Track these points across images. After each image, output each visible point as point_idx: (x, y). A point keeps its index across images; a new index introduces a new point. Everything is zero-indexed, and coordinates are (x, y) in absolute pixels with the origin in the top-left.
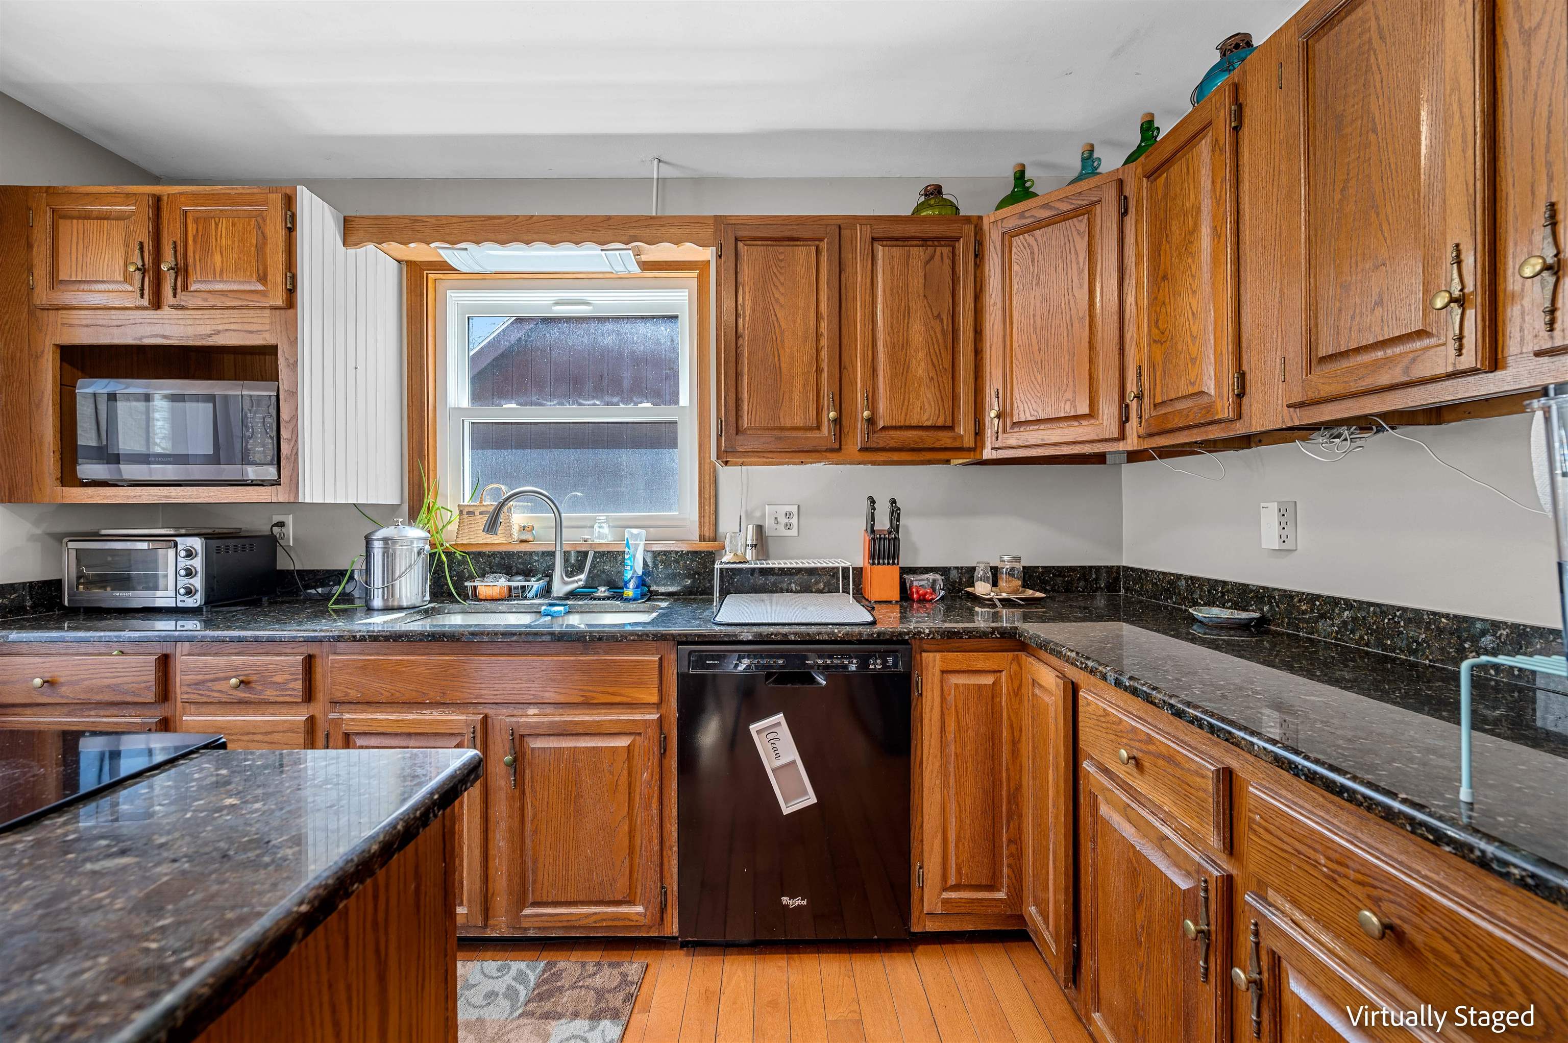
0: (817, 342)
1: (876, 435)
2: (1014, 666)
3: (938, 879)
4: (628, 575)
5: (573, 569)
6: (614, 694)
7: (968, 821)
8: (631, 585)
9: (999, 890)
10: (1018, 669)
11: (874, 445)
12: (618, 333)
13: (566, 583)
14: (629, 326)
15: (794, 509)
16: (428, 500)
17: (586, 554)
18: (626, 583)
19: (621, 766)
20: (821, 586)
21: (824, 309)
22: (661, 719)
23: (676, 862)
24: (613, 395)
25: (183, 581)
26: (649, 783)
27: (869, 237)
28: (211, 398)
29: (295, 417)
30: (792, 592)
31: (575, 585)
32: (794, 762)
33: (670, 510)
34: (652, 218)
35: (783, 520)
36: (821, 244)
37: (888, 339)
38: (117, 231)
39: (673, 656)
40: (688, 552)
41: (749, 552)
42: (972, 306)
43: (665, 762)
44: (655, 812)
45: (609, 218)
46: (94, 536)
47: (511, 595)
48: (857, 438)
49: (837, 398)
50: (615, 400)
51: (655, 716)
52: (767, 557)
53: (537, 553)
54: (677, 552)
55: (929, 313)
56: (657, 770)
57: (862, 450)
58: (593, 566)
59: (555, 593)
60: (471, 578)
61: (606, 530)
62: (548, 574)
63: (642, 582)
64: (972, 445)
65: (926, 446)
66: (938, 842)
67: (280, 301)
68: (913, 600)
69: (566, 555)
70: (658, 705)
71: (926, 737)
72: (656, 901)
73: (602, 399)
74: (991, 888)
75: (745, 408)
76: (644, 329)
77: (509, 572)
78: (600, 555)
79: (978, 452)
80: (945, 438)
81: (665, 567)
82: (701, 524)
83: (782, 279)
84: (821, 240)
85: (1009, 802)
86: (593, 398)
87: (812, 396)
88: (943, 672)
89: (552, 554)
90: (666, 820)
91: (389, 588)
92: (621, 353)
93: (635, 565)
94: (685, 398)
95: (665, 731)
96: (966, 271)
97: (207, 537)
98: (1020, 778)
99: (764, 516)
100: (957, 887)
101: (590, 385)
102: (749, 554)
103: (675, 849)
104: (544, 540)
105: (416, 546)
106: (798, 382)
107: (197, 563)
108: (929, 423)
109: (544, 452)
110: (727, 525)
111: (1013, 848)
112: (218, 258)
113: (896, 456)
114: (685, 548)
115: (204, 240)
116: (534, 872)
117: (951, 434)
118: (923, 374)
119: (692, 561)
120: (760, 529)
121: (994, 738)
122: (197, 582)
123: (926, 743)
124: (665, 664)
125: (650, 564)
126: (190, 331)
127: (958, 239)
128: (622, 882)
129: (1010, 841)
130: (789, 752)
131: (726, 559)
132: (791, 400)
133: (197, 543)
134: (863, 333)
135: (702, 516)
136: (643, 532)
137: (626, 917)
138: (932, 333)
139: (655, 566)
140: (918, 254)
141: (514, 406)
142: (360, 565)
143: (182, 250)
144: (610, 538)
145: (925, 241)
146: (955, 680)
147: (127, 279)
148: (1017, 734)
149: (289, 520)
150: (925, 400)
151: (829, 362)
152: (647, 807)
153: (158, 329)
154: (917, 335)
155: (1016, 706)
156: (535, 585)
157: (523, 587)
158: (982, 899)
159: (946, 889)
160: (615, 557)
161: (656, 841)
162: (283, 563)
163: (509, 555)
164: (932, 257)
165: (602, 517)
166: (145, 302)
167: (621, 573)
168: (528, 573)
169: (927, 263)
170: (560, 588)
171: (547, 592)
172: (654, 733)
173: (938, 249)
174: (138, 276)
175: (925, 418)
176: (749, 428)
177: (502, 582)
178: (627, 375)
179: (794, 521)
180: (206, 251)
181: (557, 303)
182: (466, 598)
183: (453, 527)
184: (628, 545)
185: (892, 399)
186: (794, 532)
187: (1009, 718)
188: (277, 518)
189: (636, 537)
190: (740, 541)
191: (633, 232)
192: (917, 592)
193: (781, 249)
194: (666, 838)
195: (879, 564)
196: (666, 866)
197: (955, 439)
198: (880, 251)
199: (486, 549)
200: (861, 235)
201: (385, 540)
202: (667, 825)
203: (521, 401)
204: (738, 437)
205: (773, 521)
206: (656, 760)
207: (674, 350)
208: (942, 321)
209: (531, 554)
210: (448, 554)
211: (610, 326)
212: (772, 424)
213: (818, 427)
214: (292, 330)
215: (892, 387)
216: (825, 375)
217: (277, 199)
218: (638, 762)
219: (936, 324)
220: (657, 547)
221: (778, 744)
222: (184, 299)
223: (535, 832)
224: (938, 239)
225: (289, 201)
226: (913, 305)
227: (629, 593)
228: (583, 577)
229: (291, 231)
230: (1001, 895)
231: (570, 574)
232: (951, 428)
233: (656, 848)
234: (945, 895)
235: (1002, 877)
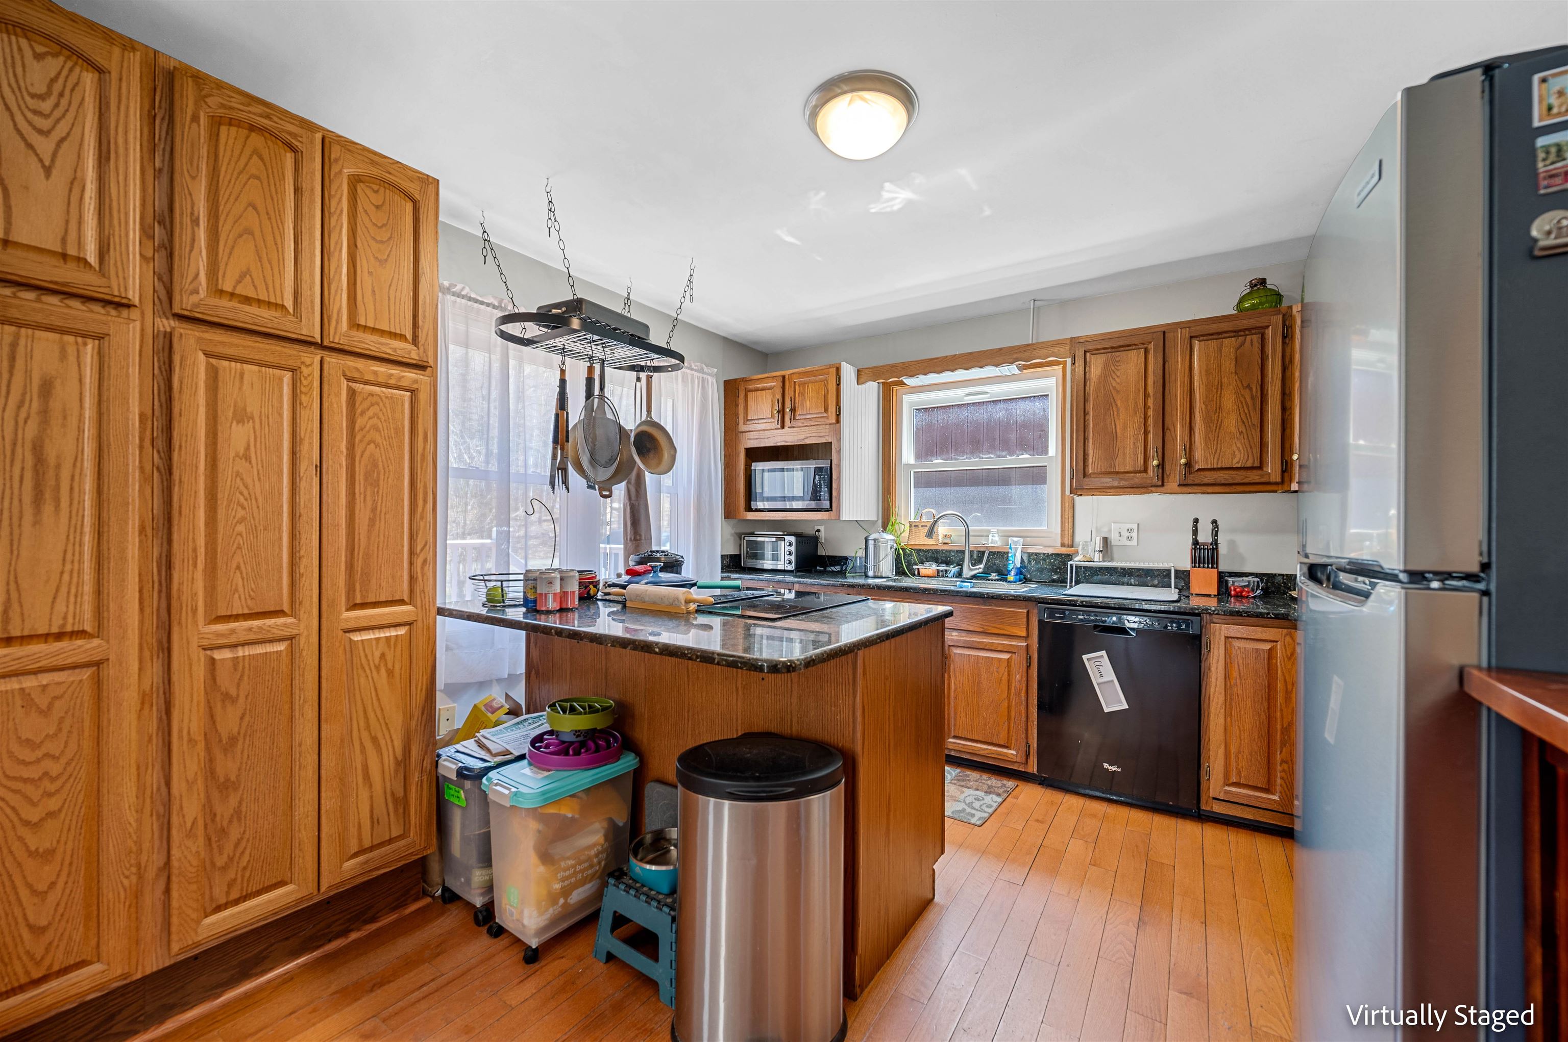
0: (1145, 413)
1: (1192, 475)
2: (1288, 639)
3: (1221, 776)
4: (1011, 567)
5: (976, 561)
6: (1000, 629)
7: (1246, 741)
8: (1013, 573)
9: (1273, 794)
10: (1291, 641)
11: (1190, 482)
12: (1007, 410)
13: (972, 570)
14: (1014, 404)
15: (1135, 527)
16: (892, 519)
17: (983, 553)
18: (1009, 572)
19: (1003, 669)
20: (1156, 582)
21: (1150, 390)
22: (1027, 646)
23: (1036, 730)
24: (1003, 451)
25: (787, 557)
26: (1020, 681)
27: (1188, 335)
28: (802, 469)
29: (839, 478)
30: (1131, 585)
31: (977, 571)
32: (1112, 681)
33: (1041, 526)
34: (1028, 345)
35: (1125, 534)
36: (1149, 346)
37: (1203, 407)
38: (768, 395)
39: (1036, 611)
40: (1052, 555)
41: (1097, 555)
42: (1280, 376)
43: (1030, 671)
44: (1024, 698)
45: (1001, 349)
46: (752, 534)
47: (938, 574)
48: (1175, 476)
49: (1160, 451)
50: (1004, 453)
51: (1025, 644)
52: (1112, 560)
53: (953, 551)
54: (1044, 554)
55: (1240, 385)
56: (1024, 674)
57: (1180, 485)
58: (988, 561)
59: (964, 576)
60: (915, 564)
61: (997, 538)
62: (960, 564)
63: (1019, 572)
64: (1279, 480)
65: (1236, 481)
66: (1221, 751)
67: (834, 421)
68: (1230, 595)
69: (972, 552)
70: (1026, 638)
71: (1213, 680)
72: (1023, 749)
73: (995, 454)
74: (1267, 790)
75: (1090, 461)
76: (1022, 405)
77: (937, 561)
78: (993, 554)
79: (1286, 484)
80: (1254, 476)
81: (1036, 563)
82: (1062, 536)
83: (1118, 374)
84: (1149, 343)
85: (1282, 733)
86: (989, 453)
87: (1140, 449)
88: (1227, 638)
89: (963, 552)
90: (1030, 705)
91: (876, 566)
92: (1008, 423)
93: (1015, 561)
94: (1053, 448)
95: (1030, 653)
96: (1274, 350)
97: (797, 535)
98: (1292, 718)
99: (1110, 531)
100: (1237, 784)
101: (986, 445)
102: (1097, 557)
103: (1036, 723)
104: (958, 542)
105: (890, 544)
106: (1129, 442)
107: (793, 549)
108: (1239, 465)
109: (958, 489)
110: (1081, 536)
111: (1285, 766)
112: (808, 402)
113: (1210, 489)
114: (1050, 551)
115: (802, 393)
116: (955, 719)
117: (1259, 472)
118: (1234, 430)
119: (1055, 560)
120: (1105, 540)
121: (1271, 687)
122: (793, 558)
123: (1213, 684)
124: (1031, 615)
125: (1026, 561)
126: (796, 438)
127: (1267, 327)
128: (1003, 734)
129: (1282, 762)
130: (1109, 674)
131: (1077, 560)
132: (1124, 454)
133: (793, 539)
134: (1182, 405)
135: (1063, 530)
136: (1021, 540)
137: (1005, 755)
138: (1242, 399)
139: (1029, 562)
140: (1229, 344)
141: (940, 461)
142: (861, 553)
143: (793, 400)
144: (999, 543)
145: (1236, 333)
146: (1237, 644)
147: (773, 416)
148: (1289, 687)
149: (822, 528)
150: (1235, 449)
151: (1154, 426)
152: (1019, 694)
153: (783, 438)
154: (1229, 401)
155: (1289, 667)
156: (953, 569)
157: (946, 571)
158: (1258, 797)
159: (1229, 785)
160: (1002, 555)
161: (1024, 715)
162: (821, 552)
163: (937, 551)
164: (1243, 344)
165: (994, 530)
166: (779, 426)
167: (1006, 566)
168: (948, 563)
169: (1237, 349)
170: (967, 573)
171: (959, 574)
172: (1023, 653)
173: (1248, 338)
174: (776, 415)
175: (1235, 461)
176: (1094, 473)
177: (934, 567)
178: (1013, 437)
179: (1134, 535)
180: (803, 400)
181: (967, 395)
182: (914, 575)
183: (906, 534)
184: (1010, 548)
185: (1206, 449)
186: (1134, 542)
187: (1283, 672)
188: (817, 528)
189: (1016, 543)
190: (1090, 548)
191: (1015, 356)
192: (1235, 590)
193: (1117, 354)
194: (1030, 716)
195: (1199, 567)
196: (1029, 732)
197: (1262, 476)
198: (1196, 344)
199: (924, 548)
200: (1180, 336)
201: (875, 540)
202: (1031, 708)
203: (944, 457)
204: (1086, 479)
205: (1118, 535)
206: (1024, 669)
207: (1046, 418)
208: (1251, 389)
209: (950, 551)
210: (903, 550)
211: (1002, 405)
212: (1109, 470)
213: (1145, 470)
214: (838, 433)
215: (1207, 440)
216: (1151, 436)
217: (833, 370)
218: (1014, 668)
219: (1247, 394)
220: (1031, 550)
221: (1101, 669)
222: (794, 423)
223: (956, 698)
224: (1249, 329)
225: (838, 370)
226: (1225, 380)
227: (1011, 578)
228: (982, 566)
229: (838, 385)
230: (1276, 798)
231: (973, 565)
232: (1260, 467)
233: (1024, 719)
234: (1227, 788)
235: (1276, 785)
